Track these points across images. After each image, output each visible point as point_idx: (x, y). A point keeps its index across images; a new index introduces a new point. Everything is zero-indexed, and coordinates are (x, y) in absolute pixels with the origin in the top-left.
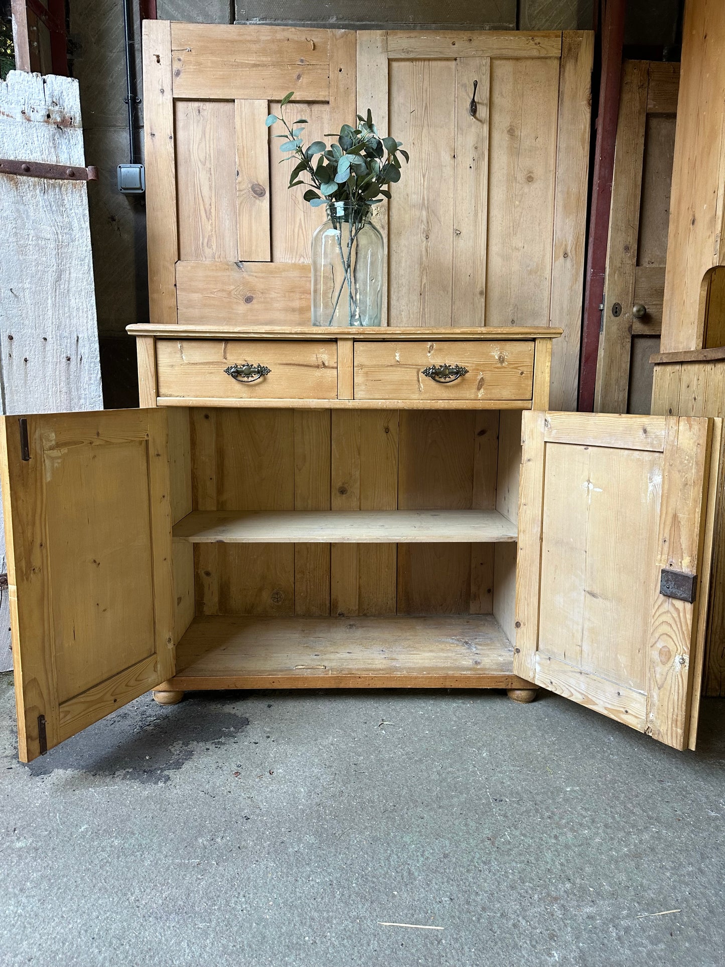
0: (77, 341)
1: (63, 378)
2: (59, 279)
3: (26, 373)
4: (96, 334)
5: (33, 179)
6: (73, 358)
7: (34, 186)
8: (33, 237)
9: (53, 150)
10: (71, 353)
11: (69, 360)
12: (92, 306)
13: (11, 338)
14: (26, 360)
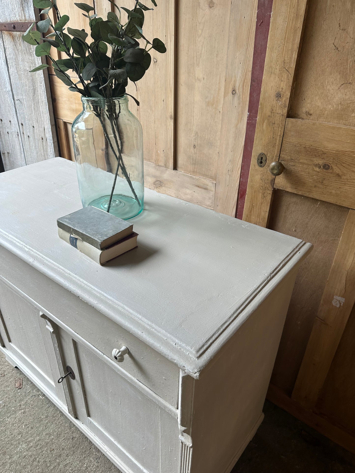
0: (44, 129)
1: (42, 149)
2: (34, 93)
3: (29, 143)
4: (50, 127)
5: (18, 33)
6: (44, 139)
7: (19, 37)
8: (23, 69)
9: (22, 12)
10: (43, 135)
11: (42, 139)
12: (47, 111)
13: (22, 124)
14: (29, 137)
